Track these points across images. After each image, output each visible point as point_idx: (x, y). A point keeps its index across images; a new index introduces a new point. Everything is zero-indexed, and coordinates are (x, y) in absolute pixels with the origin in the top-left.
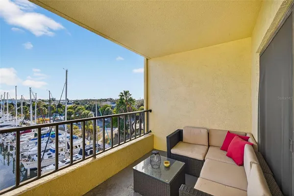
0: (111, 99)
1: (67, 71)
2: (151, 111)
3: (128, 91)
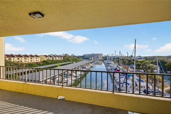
1: (135, 40)
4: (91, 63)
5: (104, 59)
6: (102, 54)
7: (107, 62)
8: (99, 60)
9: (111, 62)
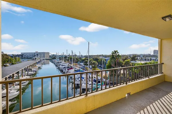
0: (102, 55)
2: (163, 64)
3: (117, 51)
4: (37, 63)
5: (52, 58)
6: (48, 53)
7: (57, 61)
8: (46, 59)
9: (61, 61)
